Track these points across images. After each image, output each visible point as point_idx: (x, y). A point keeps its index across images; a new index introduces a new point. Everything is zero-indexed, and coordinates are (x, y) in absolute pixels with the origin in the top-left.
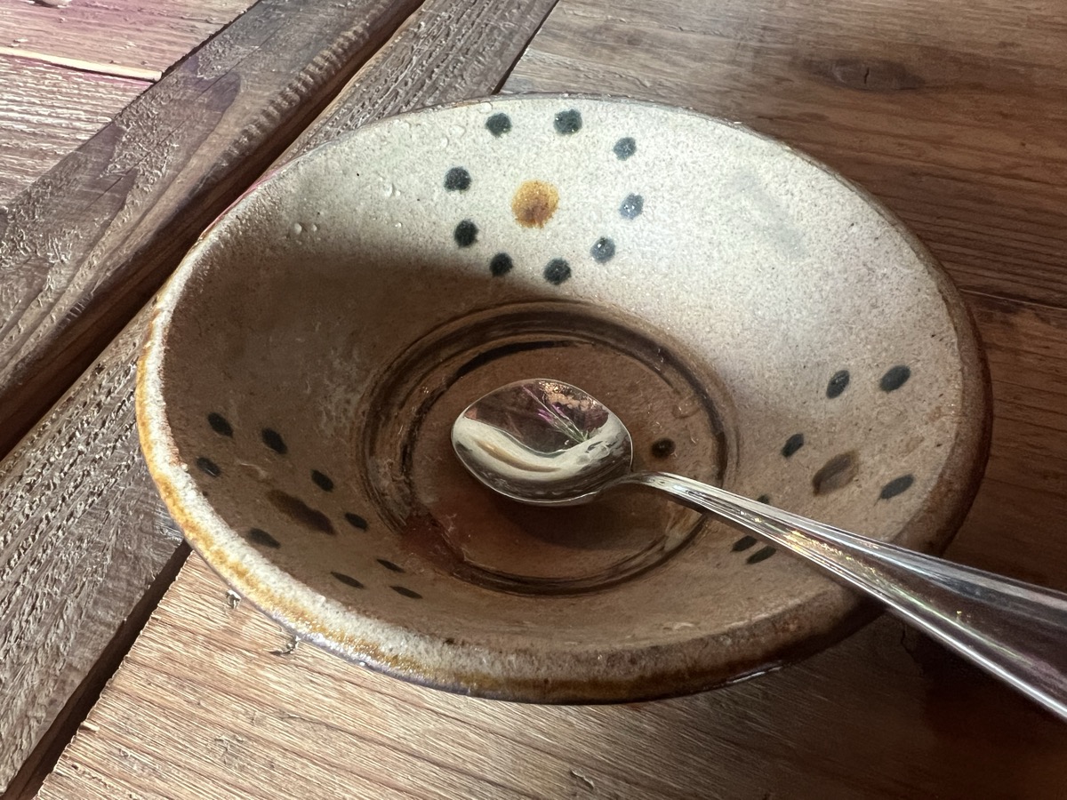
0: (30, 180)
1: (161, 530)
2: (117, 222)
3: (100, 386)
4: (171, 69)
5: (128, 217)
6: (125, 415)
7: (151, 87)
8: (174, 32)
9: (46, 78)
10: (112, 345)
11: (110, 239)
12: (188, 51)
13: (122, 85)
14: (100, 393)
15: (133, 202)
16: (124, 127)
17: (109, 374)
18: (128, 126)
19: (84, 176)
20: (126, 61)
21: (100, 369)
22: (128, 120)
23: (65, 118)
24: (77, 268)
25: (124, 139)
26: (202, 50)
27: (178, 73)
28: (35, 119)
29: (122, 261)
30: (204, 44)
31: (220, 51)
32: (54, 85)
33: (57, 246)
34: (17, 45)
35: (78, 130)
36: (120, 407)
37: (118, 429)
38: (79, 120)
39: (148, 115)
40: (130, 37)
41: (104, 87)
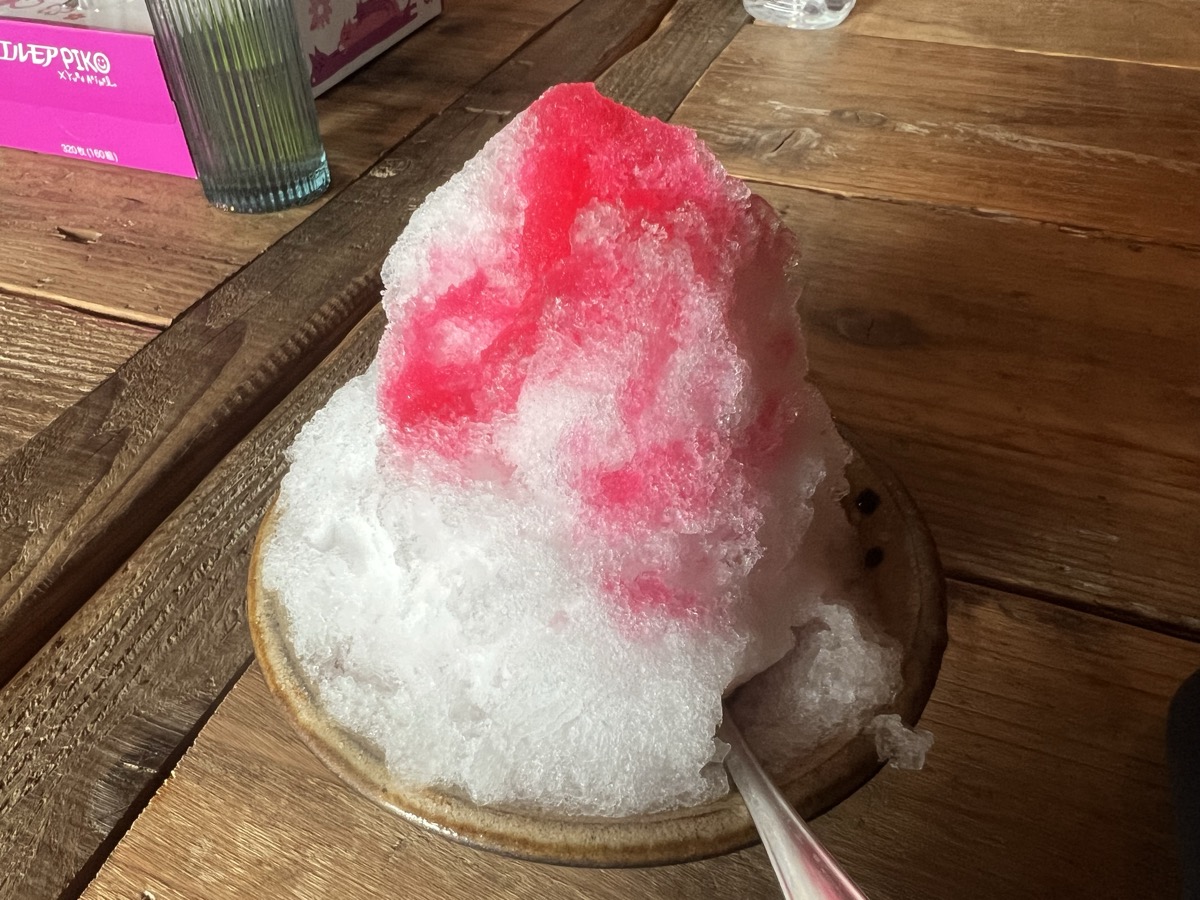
0: (29, 436)
1: (90, 822)
2: (99, 488)
3: (57, 661)
4: (182, 315)
5: (112, 481)
6: (76, 693)
7: (160, 335)
8: (193, 274)
9: (62, 324)
10: (75, 618)
11: (90, 506)
12: (201, 295)
13: (132, 333)
14: (56, 670)
15: (119, 466)
16: (126, 380)
17: (67, 648)
18: (129, 379)
19: (77, 435)
20: (140, 305)
21: (59, 643)
22: (131, 372)
23: (72, 368)
24: (53, 539)
25: (123, 394)
26: (216, 295)
27: (189, 321)
28: (42, 368)
29: (98, 531)
30: (219, 287)
31: (233, 296)
32: (68, 331)
33: (39, 512)
34: (40, 285)
35: (81, 381)
36: (73, 685)
37: (66, 710)
38: (85, 370)
39: (151, 366)
40: (150, 279)
41: (114, 334)
